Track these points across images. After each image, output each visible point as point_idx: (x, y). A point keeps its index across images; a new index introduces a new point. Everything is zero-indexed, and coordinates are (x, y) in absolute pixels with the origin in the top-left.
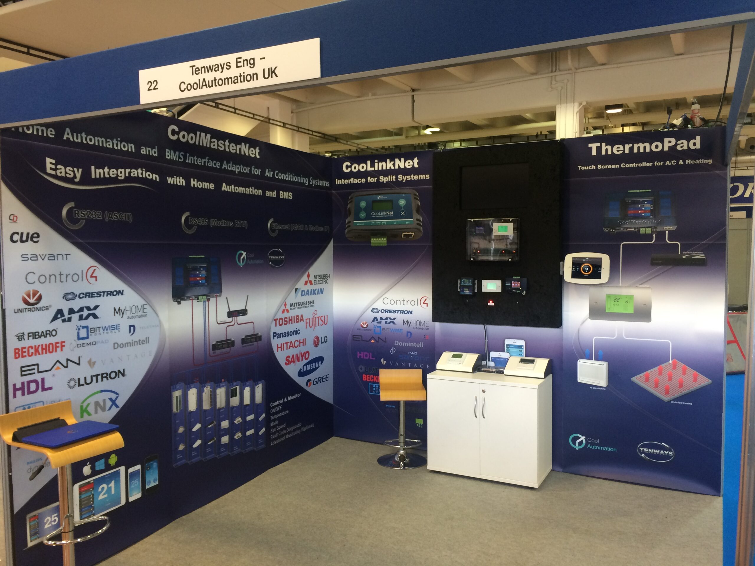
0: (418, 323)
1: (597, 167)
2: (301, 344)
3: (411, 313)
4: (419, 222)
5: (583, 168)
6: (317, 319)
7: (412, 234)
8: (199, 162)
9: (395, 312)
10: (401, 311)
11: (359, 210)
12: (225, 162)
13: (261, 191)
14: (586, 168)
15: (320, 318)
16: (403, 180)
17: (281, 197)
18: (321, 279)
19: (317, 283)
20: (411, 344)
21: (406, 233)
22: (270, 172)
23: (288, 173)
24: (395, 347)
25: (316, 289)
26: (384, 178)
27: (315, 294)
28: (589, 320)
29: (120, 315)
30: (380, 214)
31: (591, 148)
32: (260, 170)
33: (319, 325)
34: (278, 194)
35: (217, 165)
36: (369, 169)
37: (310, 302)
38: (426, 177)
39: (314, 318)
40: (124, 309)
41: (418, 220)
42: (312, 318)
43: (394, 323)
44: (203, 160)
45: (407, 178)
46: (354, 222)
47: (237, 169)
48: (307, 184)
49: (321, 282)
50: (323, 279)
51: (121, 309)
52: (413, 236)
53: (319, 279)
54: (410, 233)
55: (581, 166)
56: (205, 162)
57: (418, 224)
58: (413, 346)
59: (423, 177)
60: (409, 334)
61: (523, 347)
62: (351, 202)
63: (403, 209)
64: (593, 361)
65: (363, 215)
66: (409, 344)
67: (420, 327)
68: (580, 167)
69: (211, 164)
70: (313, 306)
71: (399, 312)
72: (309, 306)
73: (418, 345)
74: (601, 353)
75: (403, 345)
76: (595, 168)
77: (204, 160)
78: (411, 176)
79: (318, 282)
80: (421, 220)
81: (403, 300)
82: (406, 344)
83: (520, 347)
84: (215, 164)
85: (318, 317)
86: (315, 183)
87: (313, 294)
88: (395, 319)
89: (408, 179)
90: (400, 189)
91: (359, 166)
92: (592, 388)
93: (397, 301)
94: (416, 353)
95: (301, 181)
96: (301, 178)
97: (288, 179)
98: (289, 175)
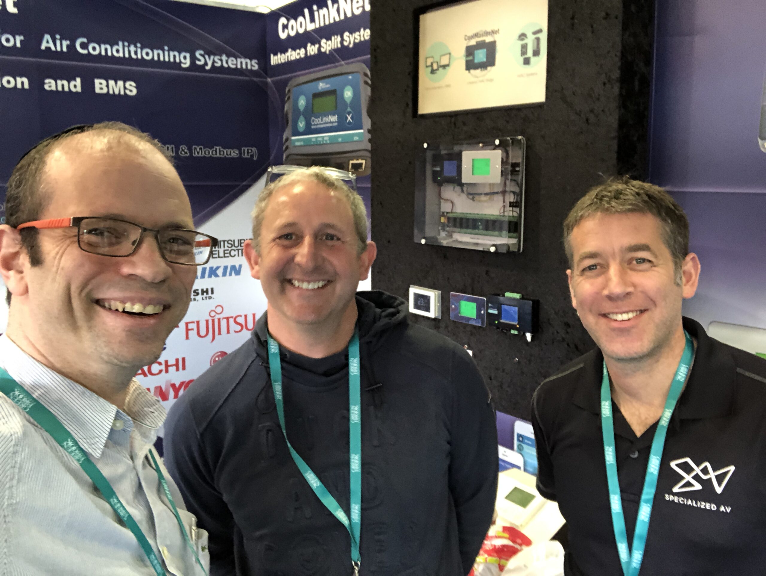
2: (172, 369)
6: (224, 323)
7: (363, 164)
11: (297, 113)
13: (25, 80)
15: (231, 321)
16: (350, 43)
17: (97, 90)
18: (233, 248)
19: (222, 254)
21: (354, 161)
22: (57, 41)
23: (119, 43)
25: (218, 268)
26: (326, 43)
27: (217, 276)
30: (322, 120)
32: (19, 38)
33: (228, 332)
34: (88, 85)
36: (311, 27)
37: (200, 292)
39: (213, 321)
41: (369, 131)
42: (207, 321)
45: (355, 38)
46: (293, 138)
48: (185, 64)
49: (233, 253)
50: (239, 248)
52: (363, 167)
53: (226, 248)
54: (360, 161)
57: (369, 141)
62: (289, 98)
63: (349, 109)
65: (301, 125)
70: (210, 298)
78: (360, 31)
79: (225, 253)
85: (228, 319)
86: (214, 62)
87: (210, 276)
89: (356, 41)
90: (347, 64)
91: (296, 24)
95: (167, 59)
96: (166, 53)
97: (121, 54)
98: (124, 46)
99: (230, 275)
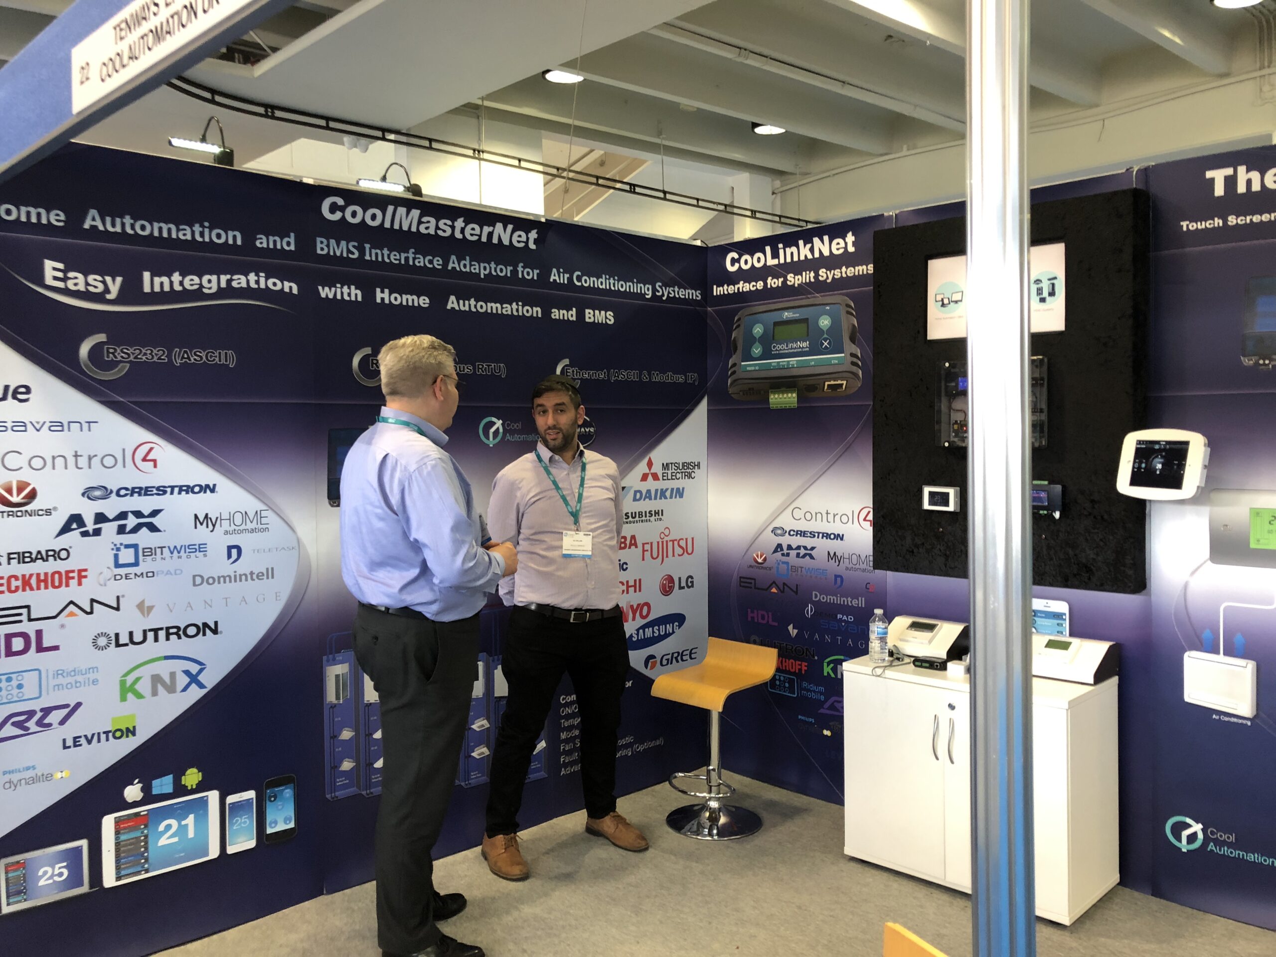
0: (854, 557)
1: (1225, 221)
2: (631, 590)
3: (842, 539)
4: (855, 360)
5: (1193, 226)
6: (670, 544)
7: (843, 384)
8: (395, 258)
9: (813, 535)
10: (823, 534)
11: (750, 340)
12: (453, 258)
13: (539, 309)
14: (1201, 226)
15: (676, 543)
16: (827, 278)
17: (587, 320)
18: (678, 471)
19: (670, 477)
20: (842, 599)
21: (832, 382)
22: (562, 275)
23: (604, 276)
24: (813, 603)
25: (667, 490)
26: (794, 278)
27: (666, 498)
28: (1209, 562)
29: (207, 527)
30: (787, 346)
31: (1212, 180)
32: (536, 272)
33: (674, 555)
34: (581, 315)
35: (435, 263)
36: (771, 262)
37: (653, 513)
38: (867, 269)
39: (663, 542)
40: (217, 518)
41: (852, 355)
42: (658, 543)
43: (812, 557)
44: (403, 255)
45: (834, 274)
46: (743, 363)
47: (482, 269)
48: (648, 295)
49: (679, 475)
50: (683, 470)
51: (209, 516)
52: (844, 387)
53: (673, 471)
54: (839, 382)
55: (1188, 222)
56: (407, 259)
57: (853, 364)
58: (846, 603)
59: (863, 270)
60: (839, 579)
61: (1064, 617)
62: (738, 326)
63: (825, 336)
64: (1221, 657)
65: (757, 350)
66: (839, 598)
67: (857, 566)
68: (1184, 224)
69: (421, 262)
70: (661, 519)
71: (821, 535)
72: (653, 518)
73: (855, 602)
74: (1239, 639)
75: (828, 601)
76: (1221, 224)
77: (406, 255)
78: (841, 269)
79: (672, 476)
80: (860, 356)
81: (827, 513)
82: (834, 599)
83: (1058, 616)
84: (431, 262)
85: (673, 541)
86: (669, 293)
87: (661, 498)
88: (813, 548)
89: (836, 277)
90: (821, 296)
91: (752, 259)
92: (1217, 717)
93: (816, 514)
94: (851, 619)
95: (635, 291)
96: (635, 285)
97: (604, 287)
98: (606, 279)
99: (676, 497)
